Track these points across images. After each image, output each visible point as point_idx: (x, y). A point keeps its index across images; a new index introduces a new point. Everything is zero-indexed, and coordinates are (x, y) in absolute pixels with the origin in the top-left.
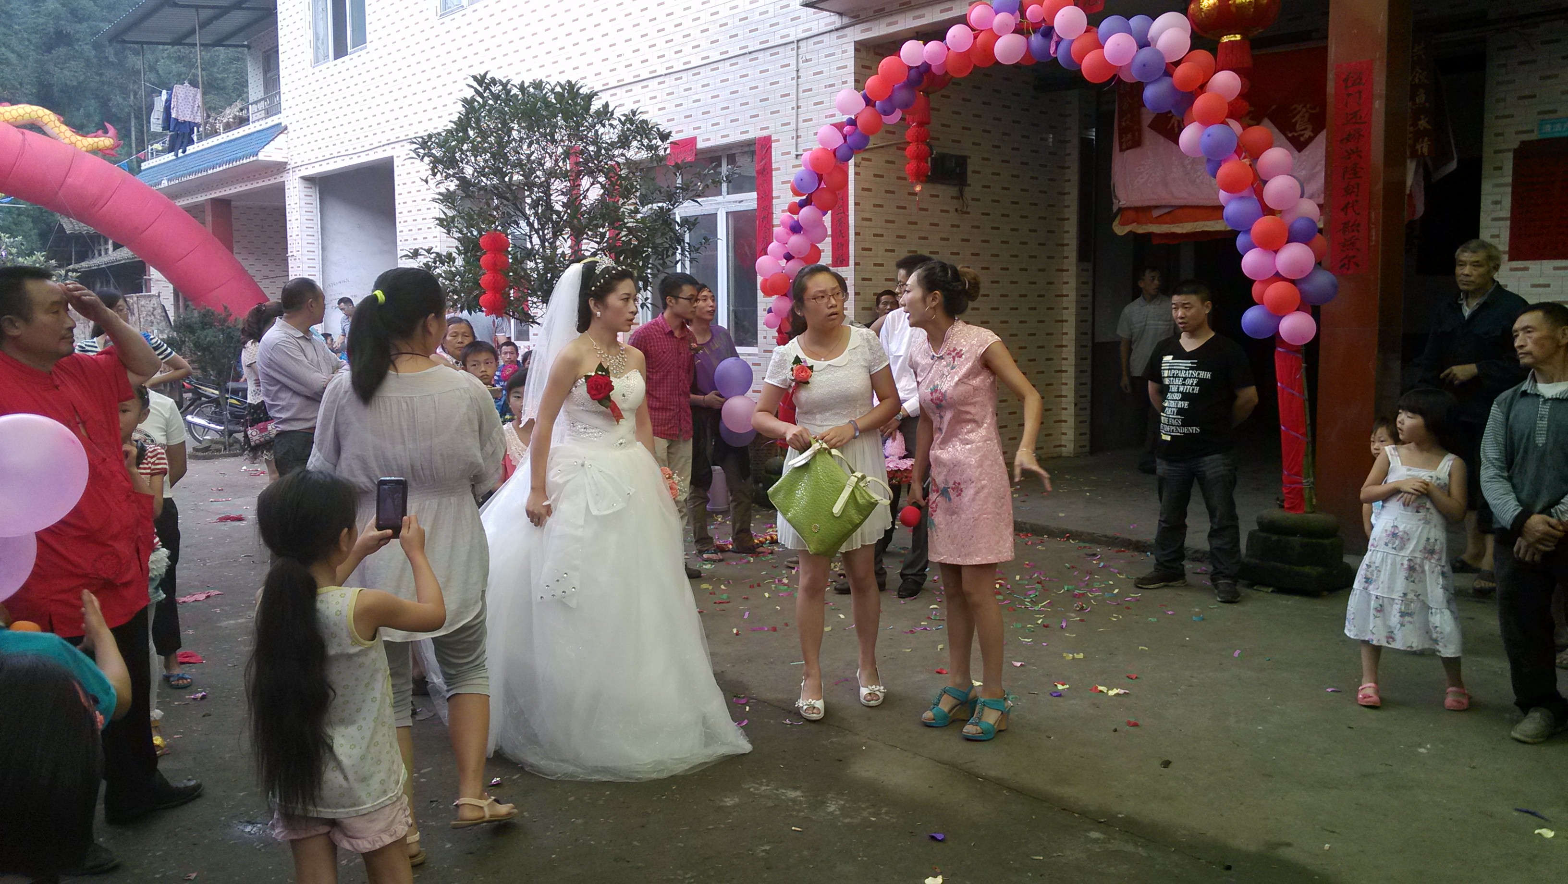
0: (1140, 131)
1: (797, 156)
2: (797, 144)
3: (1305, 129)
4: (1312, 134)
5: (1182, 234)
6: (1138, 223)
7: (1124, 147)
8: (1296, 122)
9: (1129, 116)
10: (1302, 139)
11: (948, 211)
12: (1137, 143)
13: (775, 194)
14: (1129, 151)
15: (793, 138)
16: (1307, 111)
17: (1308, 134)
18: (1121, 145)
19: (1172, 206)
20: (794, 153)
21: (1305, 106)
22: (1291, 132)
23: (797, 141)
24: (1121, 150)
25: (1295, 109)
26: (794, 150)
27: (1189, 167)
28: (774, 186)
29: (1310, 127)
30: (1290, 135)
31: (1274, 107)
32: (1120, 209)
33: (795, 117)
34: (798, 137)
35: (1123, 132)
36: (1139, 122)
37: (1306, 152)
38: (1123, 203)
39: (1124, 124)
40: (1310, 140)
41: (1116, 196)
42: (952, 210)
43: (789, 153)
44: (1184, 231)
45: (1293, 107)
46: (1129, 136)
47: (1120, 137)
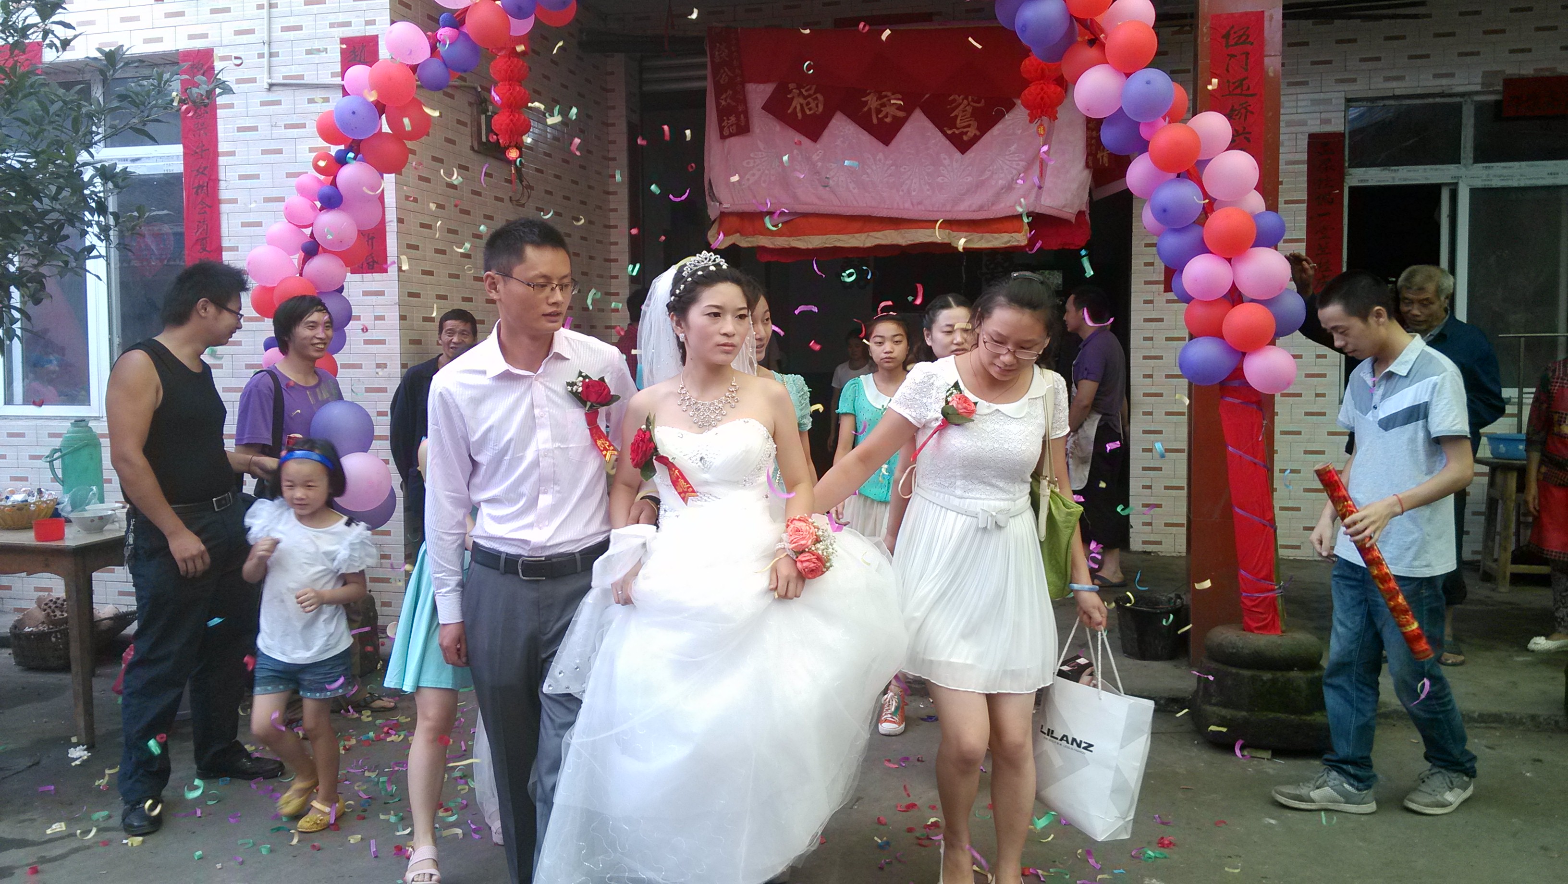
0: (746, 112)
1: (271, 85)
2: (270, 67)
3: (969, 126)
4: (978, 133)
5: (808, 249)
6: (742, 235)
7: (726, 133)
8: (956, 116)
9: (730, 92)
10: (965, 138)
11: (501, 200)
12: (743, 129)
13: (222, 147)
14: (733, 140)
15: (261, 56)
16: (969, 104)
17: (972, 132)
18: (721, 129)
19: (796, 213)
20: (265, 82)
21: (966, 98)
22: (951, 129)
23: (269, 62)
24: (723, 137)
25: (954, 100)
26: (266, 75)
27: (819, 164)
28: (221, 135)
29: (974, 124)
30: (949, 132)
31: (927, 96)
32: (723, 215)
33: (266, 21)
34: (271, 55)
35: (722, 114)
36: (745, 101)
37: (971, 154)
38: (727, 206)
39: (723, 103)
40: (975, 140)
41: (714, 198)
42: (507, 199)
43: (254, 80)
44: (810, 247)
45: (951, 98)
46: (733, 119)
47: (720, 121)
